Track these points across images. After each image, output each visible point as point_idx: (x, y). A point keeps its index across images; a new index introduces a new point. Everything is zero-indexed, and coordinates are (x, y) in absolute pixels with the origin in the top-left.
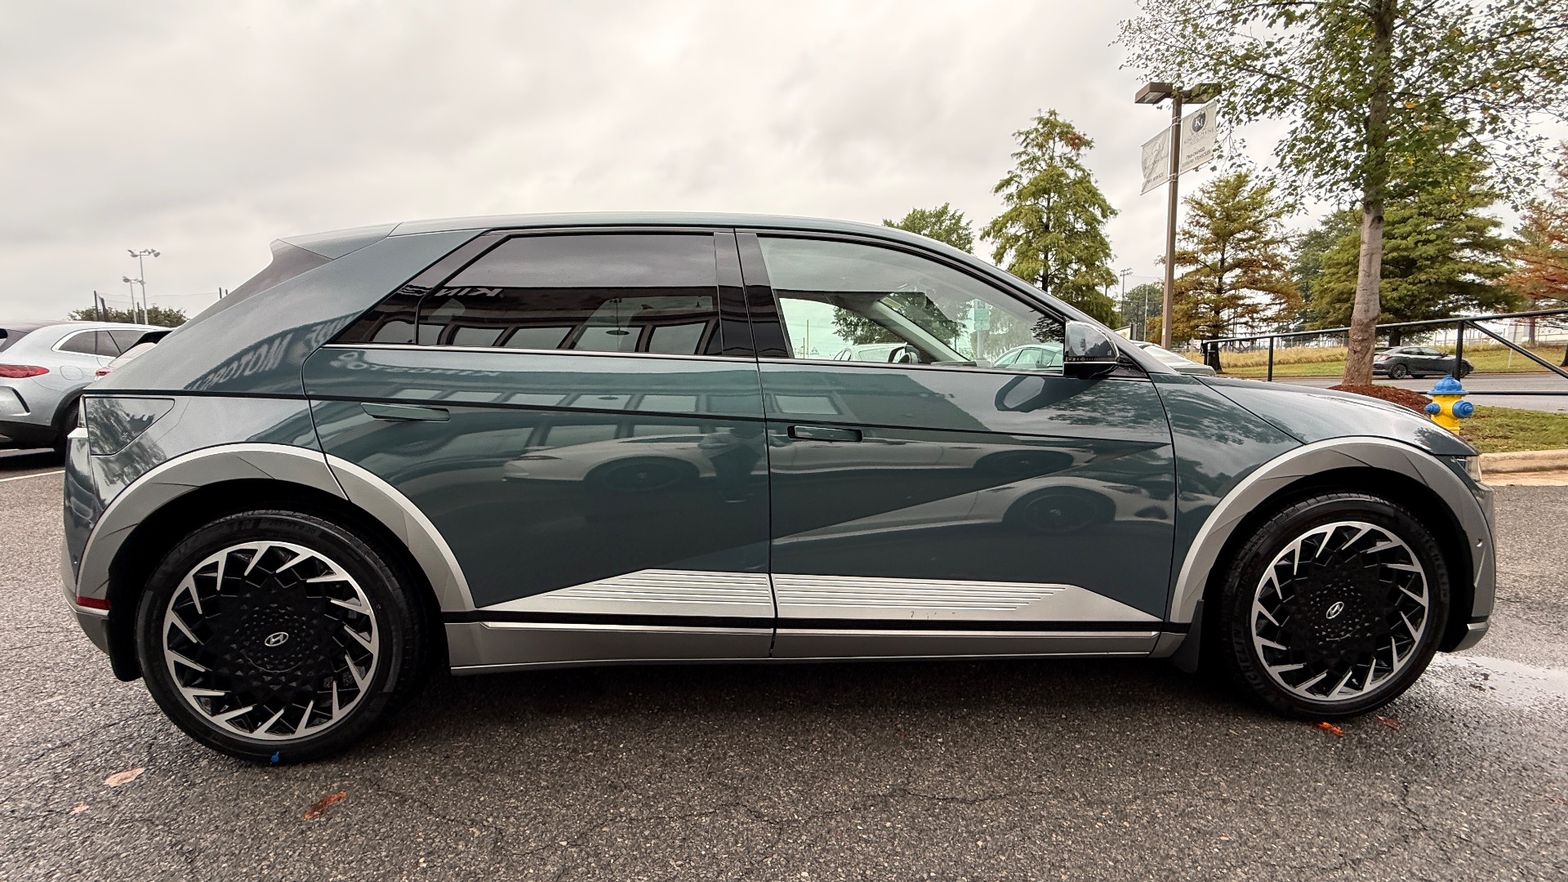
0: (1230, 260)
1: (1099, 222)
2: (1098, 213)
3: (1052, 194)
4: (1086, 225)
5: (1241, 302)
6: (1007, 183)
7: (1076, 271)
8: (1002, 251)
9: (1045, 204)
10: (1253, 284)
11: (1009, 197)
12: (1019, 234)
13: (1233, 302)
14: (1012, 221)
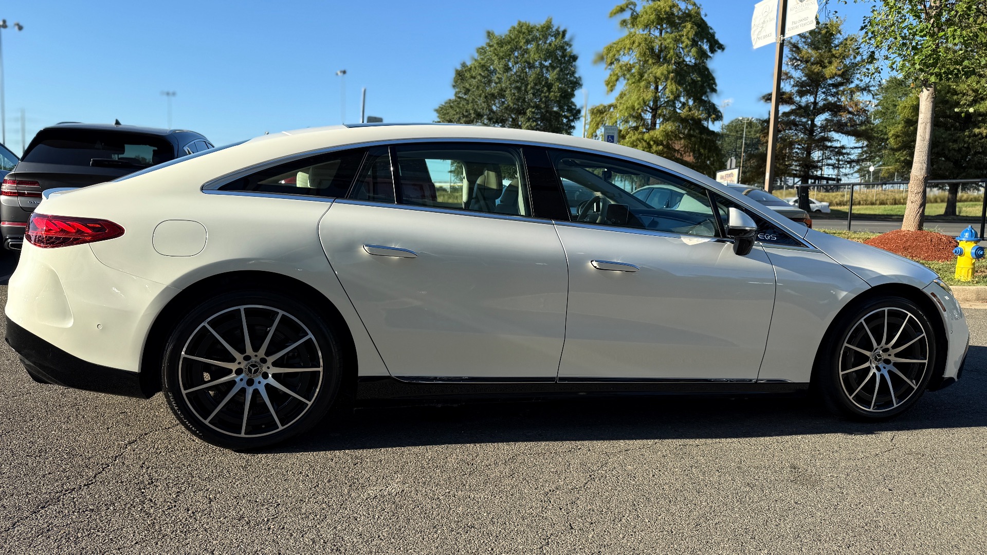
0: (821, 104)
1: (707, 57)
2: (706, 47)
3: (664, 26)
4: (696, 59)
5: (829, 144)
6: (622, 10)
7: (684, 104)
8: (614, 78)
9: (657, 33)
10: (841, 128)
11: (624, 22)
12: (631, 62)
13: (821, 143)
14: (625, 48)
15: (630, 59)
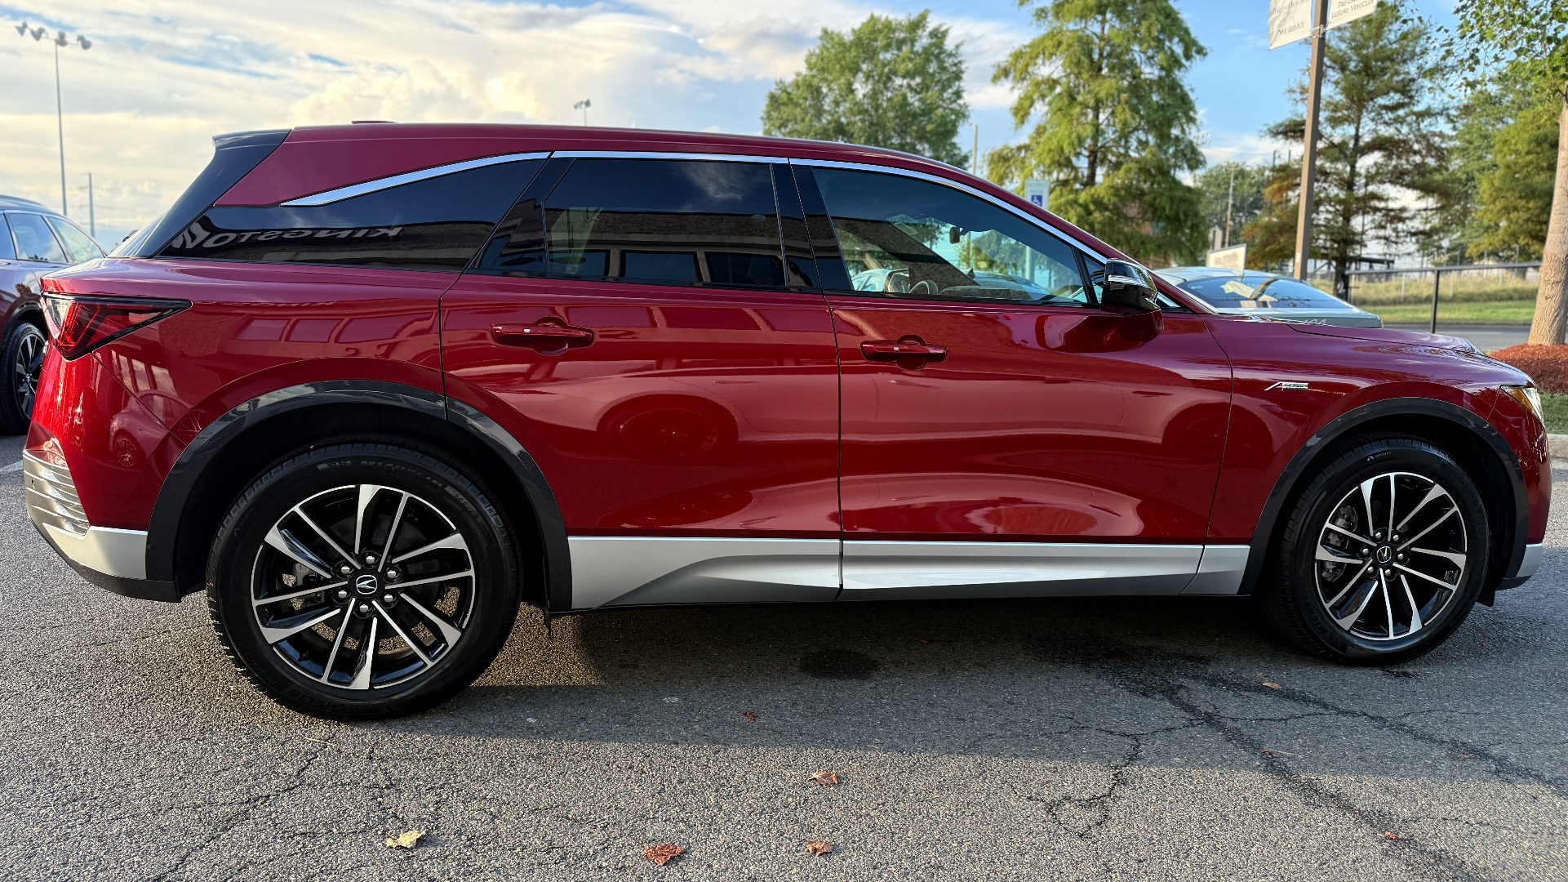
1: (1180, 65)
4: (1162, 68)
5: (1382, 205)
8: (1026, 103)
10: (1398, 177)
13: (1365, 204)
14: (1044, 54)
15: (1053, 72)
